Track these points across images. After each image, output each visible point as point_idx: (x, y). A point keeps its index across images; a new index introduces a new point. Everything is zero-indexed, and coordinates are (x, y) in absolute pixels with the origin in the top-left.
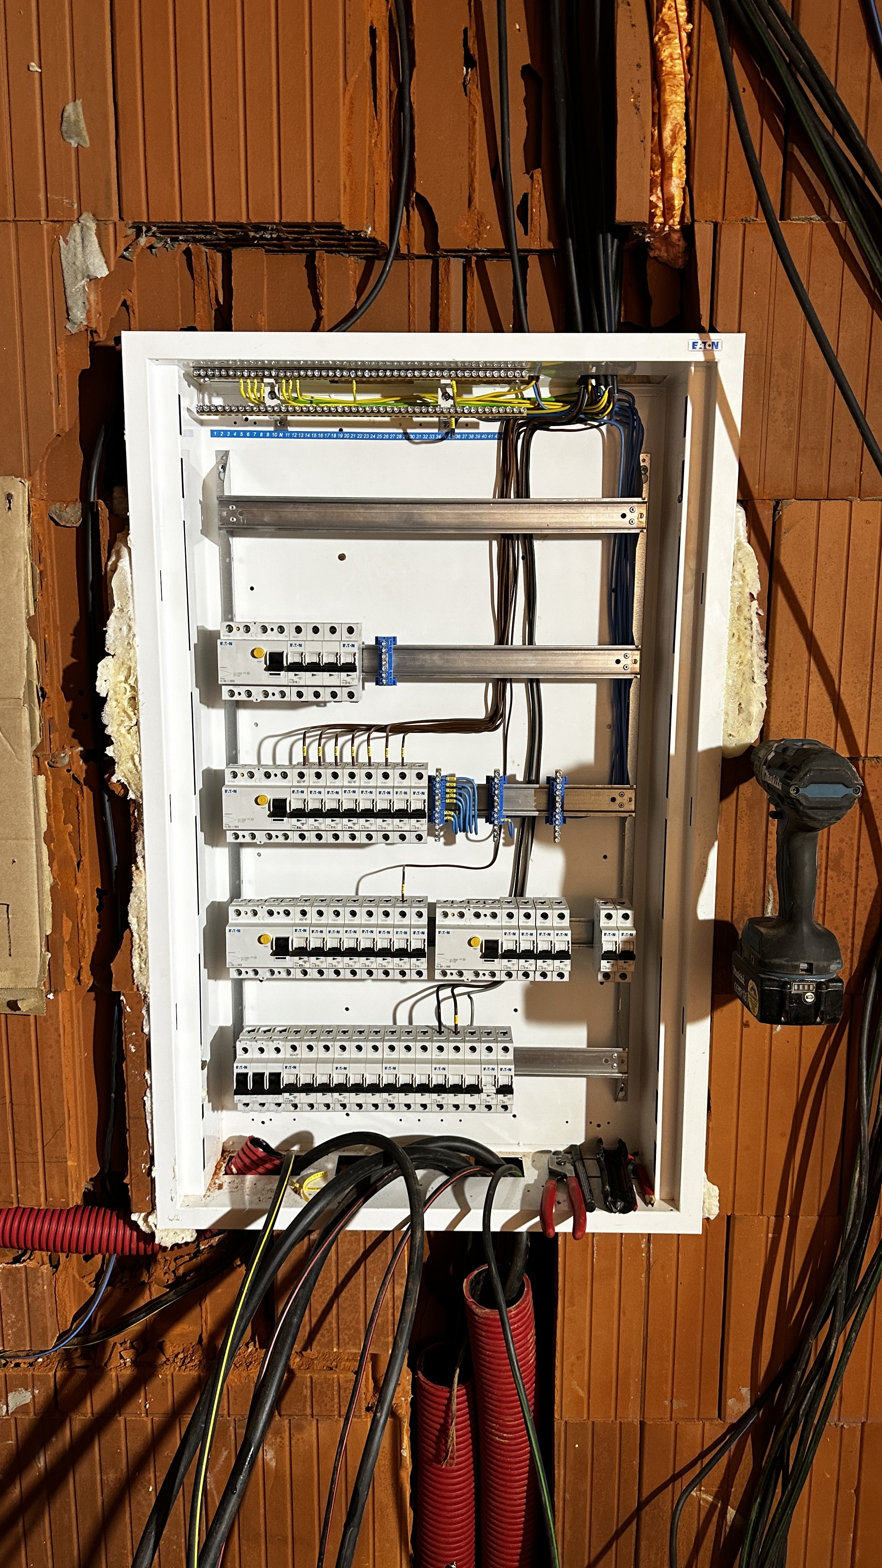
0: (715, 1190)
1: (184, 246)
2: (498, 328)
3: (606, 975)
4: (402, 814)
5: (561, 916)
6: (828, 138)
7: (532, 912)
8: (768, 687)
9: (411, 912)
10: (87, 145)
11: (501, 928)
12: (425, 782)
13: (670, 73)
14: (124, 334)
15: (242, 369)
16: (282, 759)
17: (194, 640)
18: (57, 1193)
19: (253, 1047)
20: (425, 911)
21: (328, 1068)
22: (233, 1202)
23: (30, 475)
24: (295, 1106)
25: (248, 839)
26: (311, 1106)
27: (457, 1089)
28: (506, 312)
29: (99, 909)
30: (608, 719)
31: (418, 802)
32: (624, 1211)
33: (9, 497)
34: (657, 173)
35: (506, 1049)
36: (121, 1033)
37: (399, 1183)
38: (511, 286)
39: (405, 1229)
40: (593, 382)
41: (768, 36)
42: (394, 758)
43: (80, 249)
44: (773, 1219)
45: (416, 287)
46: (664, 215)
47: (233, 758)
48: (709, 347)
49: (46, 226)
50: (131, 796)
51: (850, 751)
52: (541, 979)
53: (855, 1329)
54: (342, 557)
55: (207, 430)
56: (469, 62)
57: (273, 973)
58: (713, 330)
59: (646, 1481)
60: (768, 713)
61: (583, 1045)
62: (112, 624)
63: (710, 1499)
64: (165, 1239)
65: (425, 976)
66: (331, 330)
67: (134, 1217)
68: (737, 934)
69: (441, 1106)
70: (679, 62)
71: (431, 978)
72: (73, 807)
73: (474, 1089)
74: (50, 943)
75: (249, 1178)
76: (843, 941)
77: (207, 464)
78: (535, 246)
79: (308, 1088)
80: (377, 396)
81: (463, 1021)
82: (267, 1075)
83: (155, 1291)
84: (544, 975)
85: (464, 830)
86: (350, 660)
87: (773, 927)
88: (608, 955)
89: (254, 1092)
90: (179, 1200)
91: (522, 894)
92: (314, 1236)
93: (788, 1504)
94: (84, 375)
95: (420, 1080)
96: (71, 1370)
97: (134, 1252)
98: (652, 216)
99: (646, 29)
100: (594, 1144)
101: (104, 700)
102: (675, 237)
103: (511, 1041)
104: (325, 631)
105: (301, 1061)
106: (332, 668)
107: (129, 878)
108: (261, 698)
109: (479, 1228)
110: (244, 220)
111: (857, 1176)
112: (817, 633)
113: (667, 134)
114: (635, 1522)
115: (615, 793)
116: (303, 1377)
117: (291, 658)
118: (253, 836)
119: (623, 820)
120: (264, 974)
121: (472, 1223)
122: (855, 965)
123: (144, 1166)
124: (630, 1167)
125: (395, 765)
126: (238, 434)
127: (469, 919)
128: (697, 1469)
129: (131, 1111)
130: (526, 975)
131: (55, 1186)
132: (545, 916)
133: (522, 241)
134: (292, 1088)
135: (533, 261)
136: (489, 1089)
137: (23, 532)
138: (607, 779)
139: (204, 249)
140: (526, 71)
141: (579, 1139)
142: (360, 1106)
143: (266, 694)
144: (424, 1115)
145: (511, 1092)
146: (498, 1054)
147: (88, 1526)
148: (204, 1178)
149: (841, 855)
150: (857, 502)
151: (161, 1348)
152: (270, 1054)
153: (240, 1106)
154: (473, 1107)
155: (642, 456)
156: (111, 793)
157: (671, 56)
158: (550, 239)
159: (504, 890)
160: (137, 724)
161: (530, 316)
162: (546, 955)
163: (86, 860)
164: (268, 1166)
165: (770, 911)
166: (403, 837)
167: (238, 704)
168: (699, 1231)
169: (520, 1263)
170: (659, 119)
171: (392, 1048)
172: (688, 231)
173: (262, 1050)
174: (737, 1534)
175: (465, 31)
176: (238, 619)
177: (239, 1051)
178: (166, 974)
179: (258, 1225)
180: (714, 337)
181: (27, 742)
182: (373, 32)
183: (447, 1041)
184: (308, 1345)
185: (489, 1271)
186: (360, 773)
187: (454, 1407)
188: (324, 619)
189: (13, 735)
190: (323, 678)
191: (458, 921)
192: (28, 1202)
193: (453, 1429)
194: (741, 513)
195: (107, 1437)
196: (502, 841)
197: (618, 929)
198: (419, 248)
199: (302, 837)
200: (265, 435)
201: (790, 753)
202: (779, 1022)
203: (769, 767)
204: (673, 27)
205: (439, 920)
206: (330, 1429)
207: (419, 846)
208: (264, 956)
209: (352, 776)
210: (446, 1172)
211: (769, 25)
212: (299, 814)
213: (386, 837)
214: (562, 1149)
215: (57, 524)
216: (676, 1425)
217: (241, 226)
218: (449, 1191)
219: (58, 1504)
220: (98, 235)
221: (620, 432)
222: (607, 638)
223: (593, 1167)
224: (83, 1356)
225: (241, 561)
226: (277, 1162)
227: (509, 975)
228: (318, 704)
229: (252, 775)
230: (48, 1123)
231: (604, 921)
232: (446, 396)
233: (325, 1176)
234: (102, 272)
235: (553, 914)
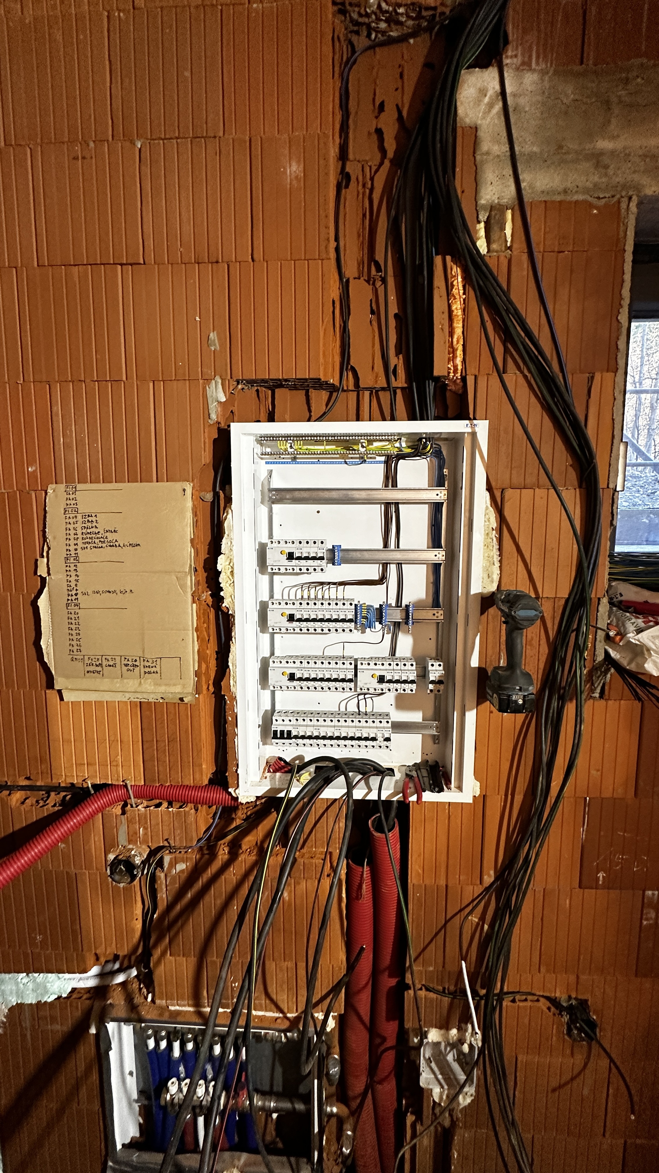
0: (478, 784)
1: (256, 388)
2: (384, 419)
3: (431, 691)
4: (343, 621)
5: (412, 665)
6: (522, 340)
7: (399, 663)
8: (500, 567)
9: (347, 663)
10: (218, 348)
11: (386, 670)
12: (353, 607)
13: (456, 315)
14: (232, 424)
15: (279, 437)
16: (292, 597)
17: (257, 547)
18: (198, 779)
19: (280, 719)
20: (353, 662)
21: (311, 729)
22: (271, 785)
23: (193, 481)
24: (298, 745)
25: (278, 631)
26: (304, 745)
27: (366, 739)
28: (387, 413)
29: (217, 659)
30: (431, 579)
31: (350, 616)
32: (439, 792)
33: (184, 490)
34: (451, 356)
35: (388, 722)
36: (225, 712)
37: (342, 778)
38: (389, 402)
39: (344, 798)
40: (424, 440)
41: (497, 299)
42: (340, 596)
43: (214, 390)
44: (503, 797)
45: (350, 403)
46: (454, 372)
47: (272, 596)
48: (473, 426)
49: (201, 381)
50: (230, 612)
51: (535, 594)
52: (403, 692)
53: (541, 846)
54: (318, 512)
55: (264, 461)
56: (372, 312)
57: (288, 688)
58: (475, 419)
59: (448, 912)
60: (500, 578)
61: (421, 720)
62: (224, 541)
63: (477, 920)
64: (242, 800)
65: (353, 690)
66: (315, 421)
67: (230, 790)
68: (487, 673)
69: (360, 746)
70: (460, 311)
71: (356, 691)
72: (206, 617)
73: (374, 739)
74: (197, 674)
75: (278, 774)
76: (534, 677)
77: (264, 475)
78: (400, 385)
79: (303, 737)
80: (334, 447)
81: (369, 710)
82: (285, 732)
83: (238, 822)
84: (404, 690)
85: (370, 627)
86: (322, 555)
87: (505, 671)
88: (432, 682)
89: (280, 738)
90: (249, 783)
91: (394, 655)
92: (305, 800)
93: (512, 924)
94: (215, 440)
95: (351, 735)
96: (203, 855)
97: (230, 805)
98: (449, 373)
99: (446, 297)
100: (425, 763)
101: (220, 572)
102: (458, 381)
103: (390, 718)
104: (311, 543)
105: (300, 726)
106: (314, 558)
107: (229, 647)
108: (284, 571)
109: (376, 798)
110: (281, 378)
111: (541, 779)
112: (521, 544)
113: (455, 340)
114: (443, 930)
115: (435, 612)
116: (300, 861)
117: (297, 554)
118: (280, 630)
119: (438, 623)
120: (284, 688)
121: (373, 796)
122: (539, 686)
123: (234, 769)
124: (441, 773)
125: (340, 600)
126: (277, 463)
127: (372, 666)
128: (471, 907)
129: (229, 745)
130: (397, 690)
131: (197, 776)
132: (405, 665)
133: (394, 384)
134: (296, 737)
135: (399, 392)
136: (380, 739)
137: (189, 504)
138: (431, 605)
139: (264, 389)
140: (396, 316)
141: (419, 760)
142: (325, 745)
143: (286, 569)
144: (352, 749)
145: (390, 740)
146: (384, 724)
147: (208, 924)
148: (259, 774)
149: (532, 639)
150: (537, 490)
151: (240, 847)
152: (287, 722)
153: (274, 744)
154: (373, 747)
155: (445, 470)
156: (222, 611)
157: (456, 309)
158: (406, 382)
159: (386, 653)
160: (233, 582)
161: (397, 414)
162: (405, 682)
163: (211, 638)
164: (286, 769)
165: (503, 663)
166: (344, 630)
167: (274, 574)
168: (471, 801)
169: (393, 814)
170: (451, 334)
171: (339, 721)
172: (464, 379)
173: (283, 720)
174: (489, 937)
175: (371, 300)
176: (274, 538)
177: (274, 721)
178: (244, 688)
179: (282, 795)
180: (475, 422)
181: (189, 590)
182: (334, 302)
183: (362, 718)
184: (303, 847)
185: (380, 816)
186: (326, 603)
187: (365, 876)
188: (311, 537)
189: (183, 587)
190: (310, 562)
191: (367, 667)
192: (186, 783)
193: (364, 886)
194: (488, 494)
195: (217, 884)
196: (386, 632)
197: (436, 670)
198: (351, 387)
199: (301, 630)
200: (287, 463)
201: (511, 596)
202: (507, 712)
203: (502, 602)
204: (457, 297)
205: (359, 666)
206: (312, 885)
207: (351, 634)
208: (284, 681)
209: (322, 604)
210: (361, 774)
211: (498, 295)
212: (299, 620)
213: (337, 630)
214: (411, 764)
215: (203, 500)
216: (461, 888)
217: (279, 380)
218: (363, 782)
219: (196, 913)
220: (222, 385)
221: (435, 461)
222: (431, 545)
223: (425, 773)
224: (207, 849)
225: (276, 514)
226: (290, 768)
227: (389, 690)
228: (307, 573)
229: (280, 604)
230: (195, 749)
231: (430, 668)
232: (363, 447)
233: (310, 774)
234: (223, 399)
235: (408, 664)
